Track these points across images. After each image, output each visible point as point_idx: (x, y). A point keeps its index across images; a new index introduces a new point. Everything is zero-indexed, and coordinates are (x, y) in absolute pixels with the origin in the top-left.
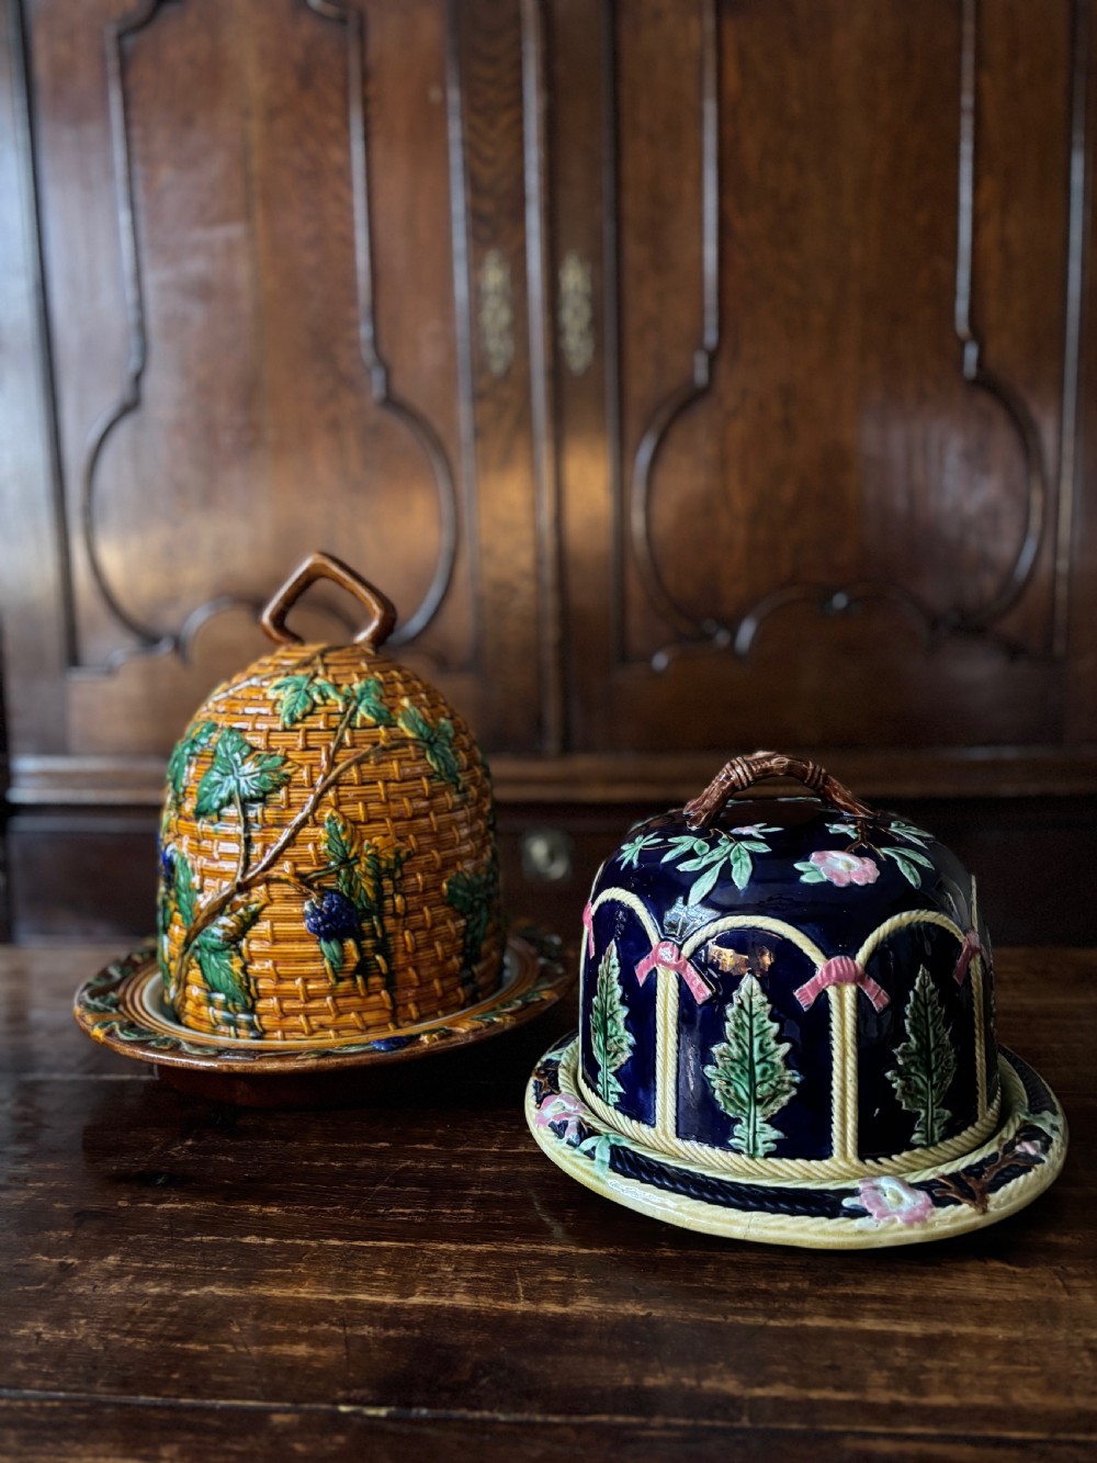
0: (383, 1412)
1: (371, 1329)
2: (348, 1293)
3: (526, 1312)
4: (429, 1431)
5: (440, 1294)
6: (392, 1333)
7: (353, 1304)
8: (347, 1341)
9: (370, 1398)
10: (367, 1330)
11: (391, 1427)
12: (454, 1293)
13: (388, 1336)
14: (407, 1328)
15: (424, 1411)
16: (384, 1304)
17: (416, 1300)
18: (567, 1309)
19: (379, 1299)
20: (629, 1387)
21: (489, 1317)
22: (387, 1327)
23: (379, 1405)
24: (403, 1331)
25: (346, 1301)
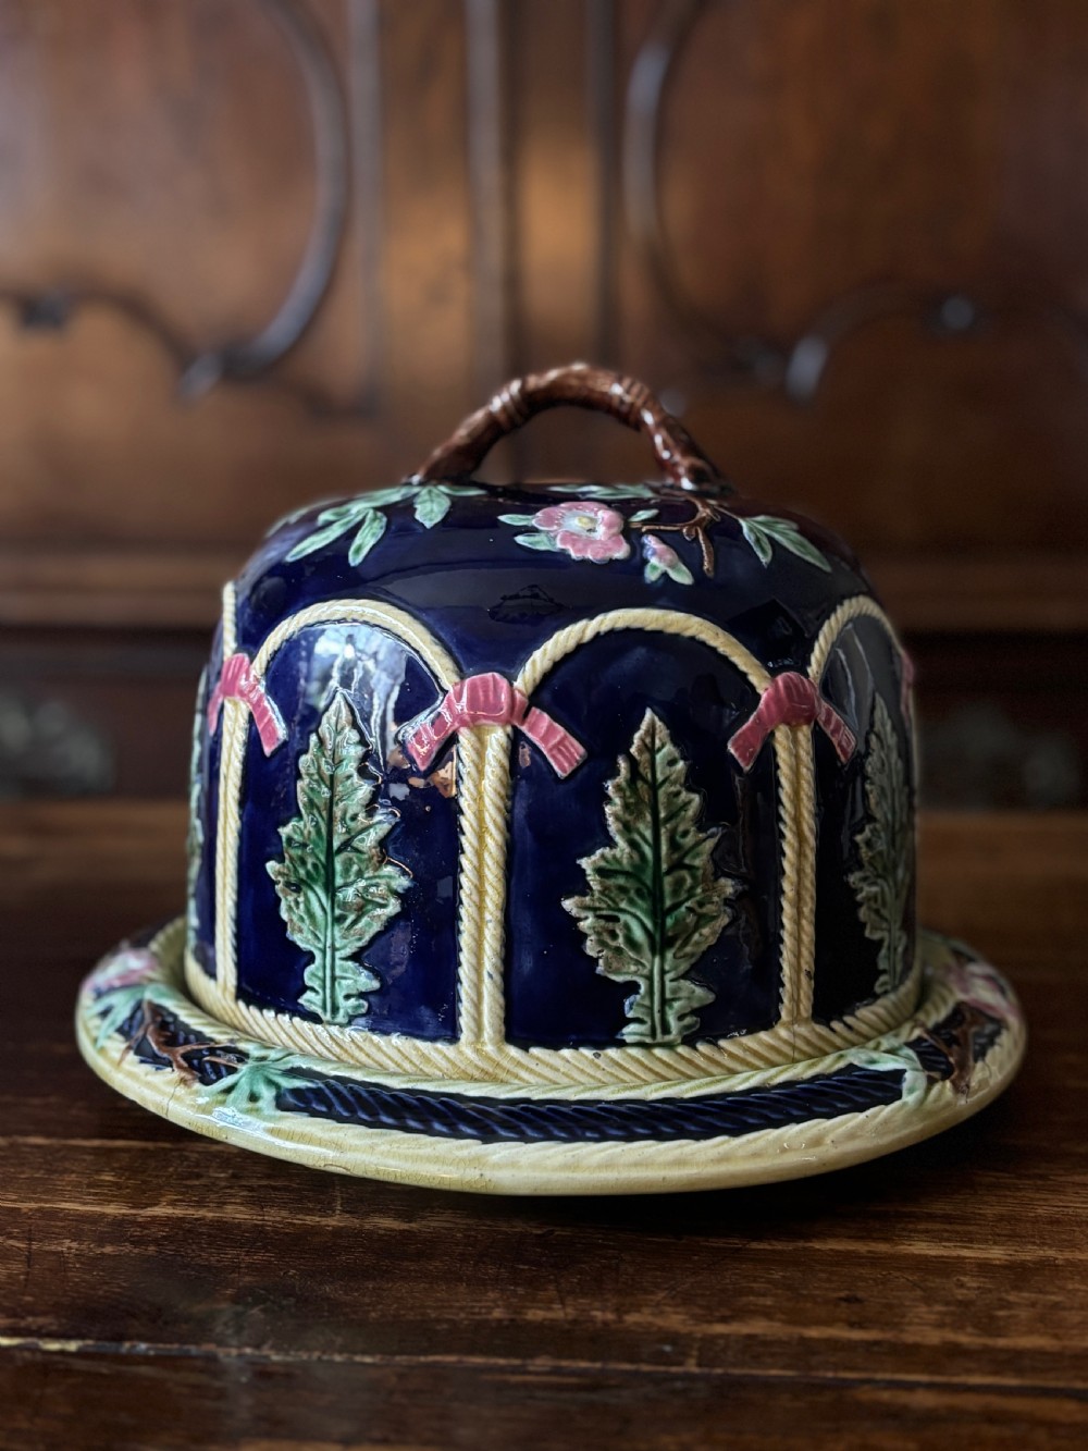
0: (72, 1346)
1: (74, 1245)
2: (46, 1201)
3: (342, 1228)
4: (144, 1370)
5: (200, 1204)
6: (108, 1249)
7: (53, 1214)
8: (30, 1259)
9: (54, 1328)
10: (68, 1245)
11: (81, 1365)
12: (225, 1203)
13: (102, 1254)
14: (136, 1243)
15: (143, 1346)
16: (103, 1215)
17: (159, 1211)
18: (413, 1225)
19: (97, 1209)
20: (499, 1321)
21: (277, 1233)
22: (101, 1242)
23: (67, 1337)
24: (127, 1248)
25: (39, 1210)
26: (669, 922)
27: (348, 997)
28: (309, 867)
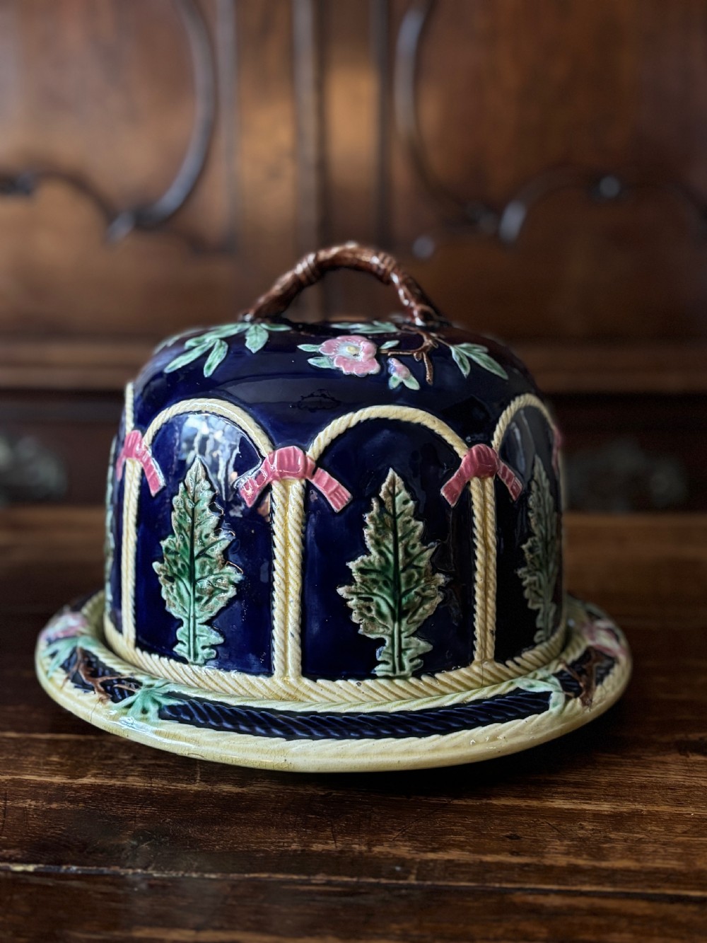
0: (31, 868)
1: (33, 803)
2: (16, 775)
3: (200, 791)
4: (75, 884)
5: (112, 776)
6: (54, 806)
7: (20, 783)
8: (5, 812)
9: (19, 856)
10: (30, 803)
11: (36, 880)
12: (127, 776)
13: (50, 809)
14: (71, 802)
15: (74, 868)
16: (52, 783)
17: (85, 781)
18: (244, 789)
19: (48, 779)
20: (295, 851)
21: (159, 795)
22: (50, 802)
23: (28, 862)
24: (66, 805)
25: (12, 780)
26: (404, 601)
27: (204, 648)
28: (180, 566)
